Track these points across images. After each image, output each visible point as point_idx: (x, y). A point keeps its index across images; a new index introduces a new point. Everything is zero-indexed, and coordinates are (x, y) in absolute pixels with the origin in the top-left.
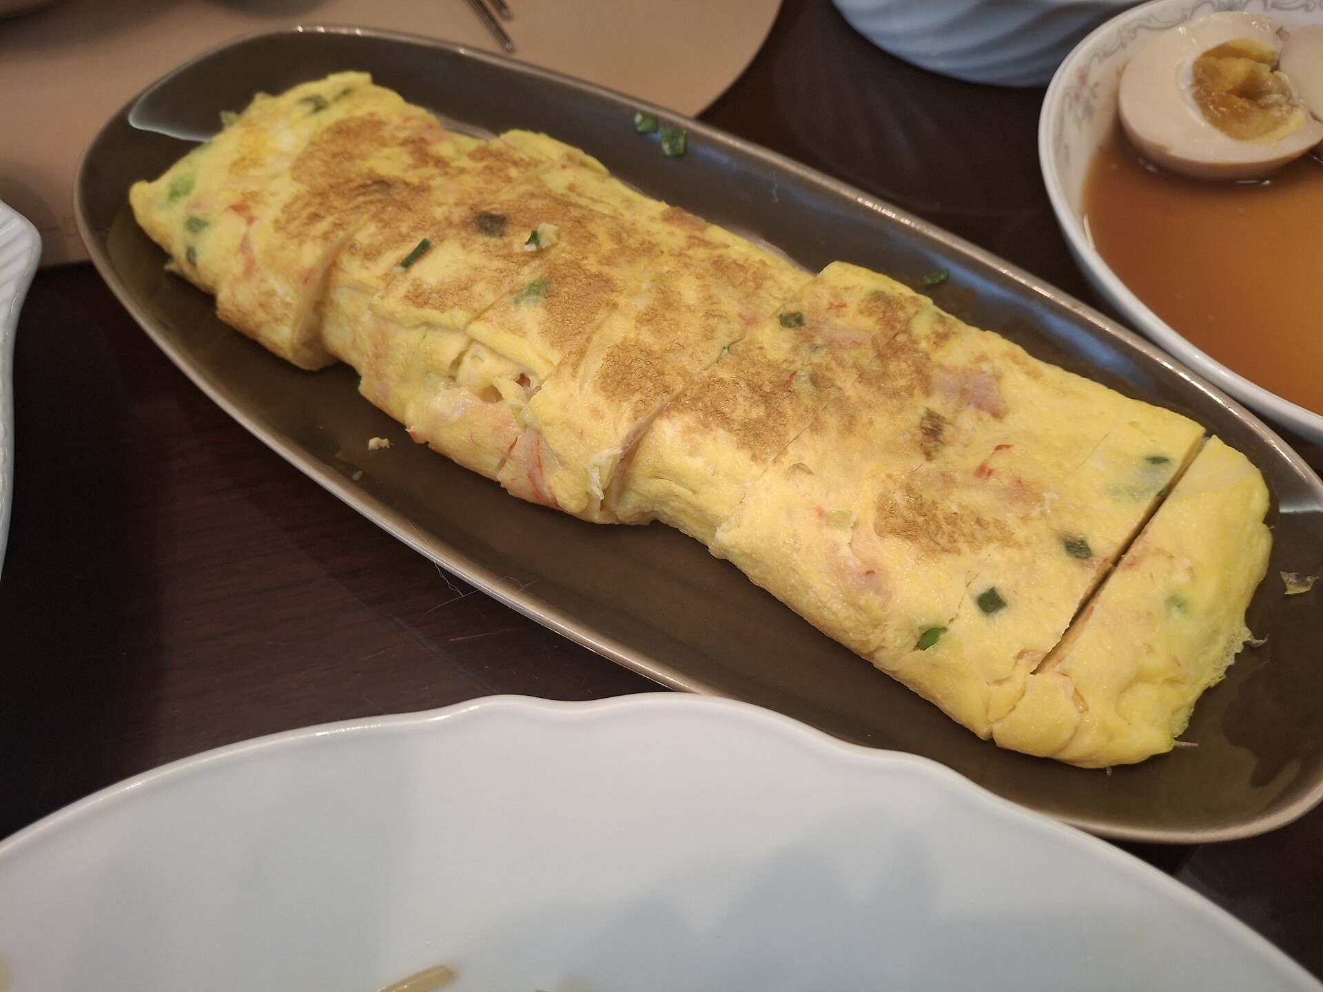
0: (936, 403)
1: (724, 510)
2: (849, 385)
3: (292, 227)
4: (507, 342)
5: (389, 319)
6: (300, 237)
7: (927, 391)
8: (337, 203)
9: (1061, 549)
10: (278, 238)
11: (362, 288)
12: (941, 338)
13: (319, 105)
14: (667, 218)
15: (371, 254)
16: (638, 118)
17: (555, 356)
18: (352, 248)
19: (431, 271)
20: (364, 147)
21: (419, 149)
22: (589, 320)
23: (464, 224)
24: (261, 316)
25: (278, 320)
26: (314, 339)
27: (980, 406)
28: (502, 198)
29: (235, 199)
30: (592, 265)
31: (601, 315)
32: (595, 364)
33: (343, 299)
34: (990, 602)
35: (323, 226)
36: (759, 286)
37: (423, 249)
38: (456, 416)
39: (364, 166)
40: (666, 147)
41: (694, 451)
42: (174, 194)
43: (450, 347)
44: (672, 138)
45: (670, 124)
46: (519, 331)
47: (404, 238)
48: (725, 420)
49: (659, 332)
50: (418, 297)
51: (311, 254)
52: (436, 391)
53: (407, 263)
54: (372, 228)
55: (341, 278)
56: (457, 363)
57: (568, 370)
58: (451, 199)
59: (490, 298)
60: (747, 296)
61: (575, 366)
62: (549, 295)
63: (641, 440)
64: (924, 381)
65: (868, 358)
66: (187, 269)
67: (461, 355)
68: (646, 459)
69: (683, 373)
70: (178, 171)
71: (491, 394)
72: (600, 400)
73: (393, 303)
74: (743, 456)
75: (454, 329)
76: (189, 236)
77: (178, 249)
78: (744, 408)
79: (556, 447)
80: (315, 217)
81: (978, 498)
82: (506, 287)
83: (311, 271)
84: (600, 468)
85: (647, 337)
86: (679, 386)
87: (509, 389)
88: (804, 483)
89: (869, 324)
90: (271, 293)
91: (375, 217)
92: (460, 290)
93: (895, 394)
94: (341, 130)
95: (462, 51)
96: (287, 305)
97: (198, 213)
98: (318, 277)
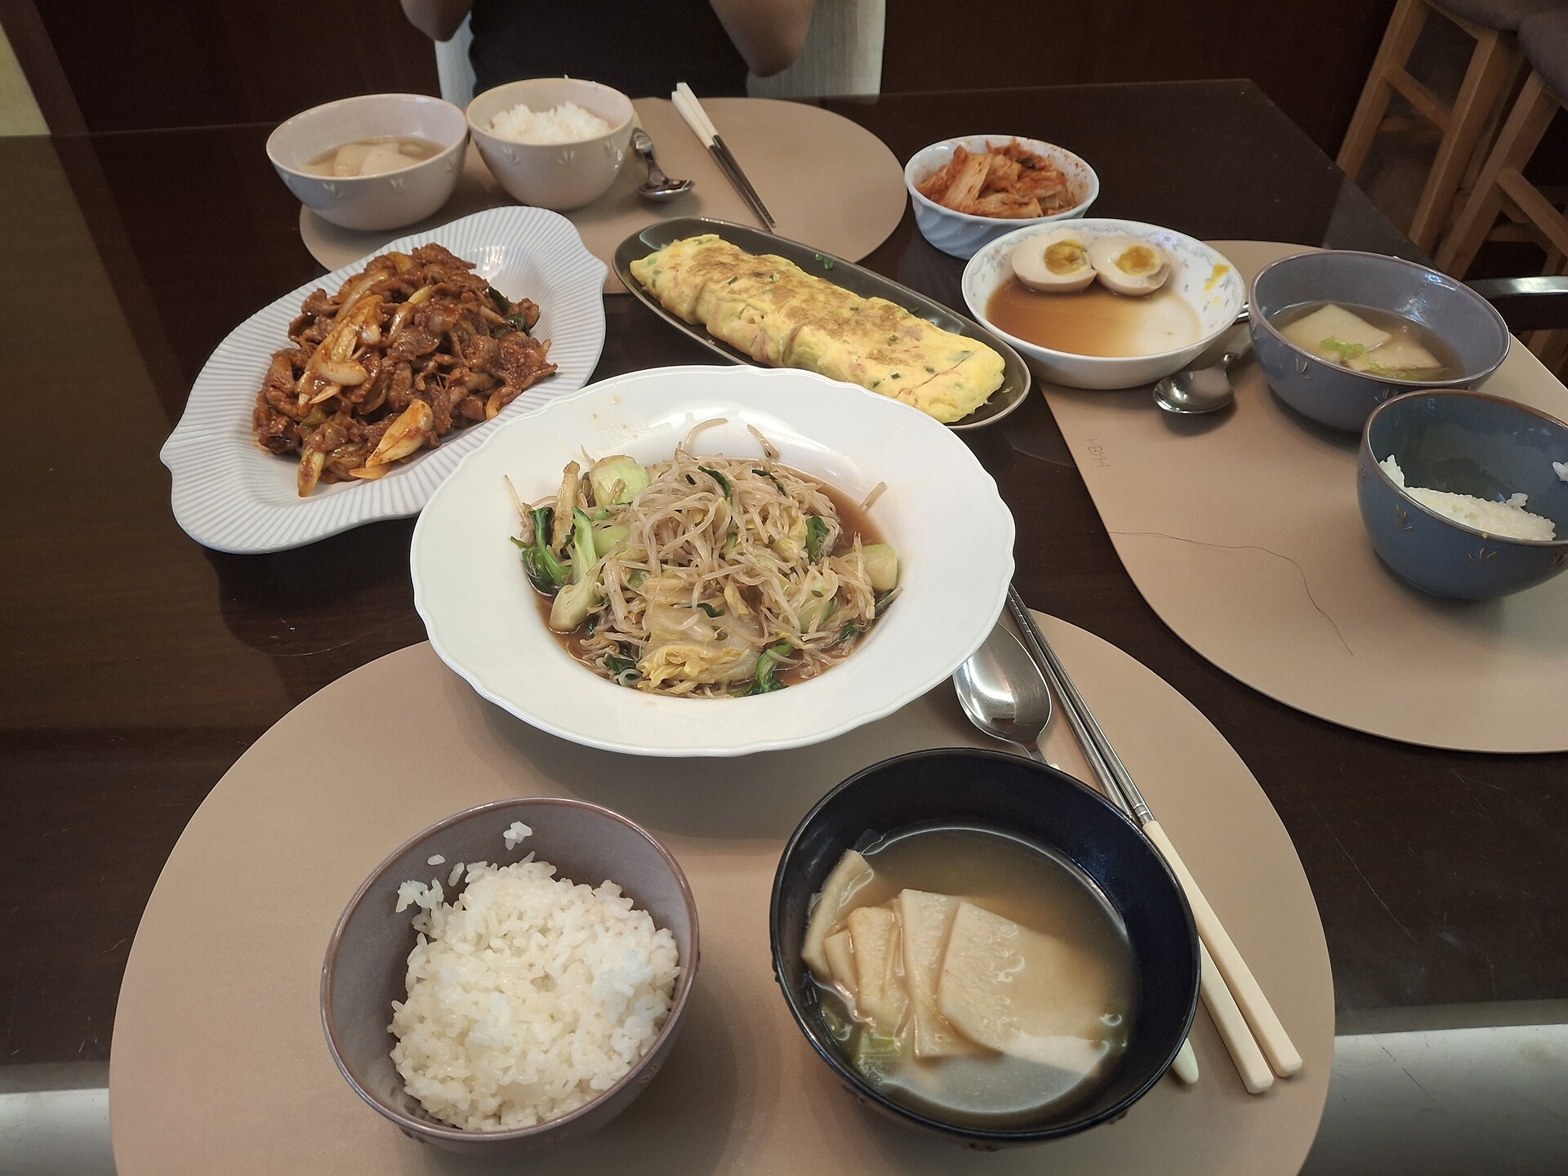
0: (896, 335)
1: (820, 353)
2: (869, 326)
3: (693, 272)
4: (759, 304)
5: (719, 299)
6: (695, 275)
7: (895, 331)
8: (708, 267)
9: (925, 370)
10: (687, 275)
11: (713, 292)
12: (904, 318)
13: (700, 243)
14: (818, 281)
15: (717, 282)
16: (817, 256)
17: (773, 308)
18: (712, 279)
19: (736, 286)
20: (717, 255)
21: (736, 256)
22: (786, 299)
23: (749, 274)
24: (678, 300)
25: (683, 302)
26: (693, 312)
27: (912, 336)
28: (763, 269)
29: (672, 265)
30: (789, 287)
31: (790, 298)
32: (784, 311)
33: (707, 296)
34: (896, 376)
35: (703, 272)
36: (845, 299)
37: (735, 279)
38: (739, 328)
39: (717, 259)
40: (826, 266)
41: (813, 335)
42: (649, 263)
43: (741, 306)
44: (829, 263)
45: (827, 258)
46: (763, 301)
47: (729, 278)
48: (825, 329)
49: (808, 305)
50: (732, 292)
51: (698, 280)
52: (734, 321)
53: (730, 283)
54: (719, 275)
55: (707, 289)
56: (741, 312)
57: (776, 312)
58: (746, 268)
59: (755, 292)
60: (841, 302)
61: (779, 311)
62: (774, 292)
63: (796, 335)
64: (895, 327)
65: (878, 321)
66: (651, 287)
67: (744, 309)
68: (798, 340)
69: (814, 316)
70: (651, 256)
71: (752, 321)
72: (786, 319)
73: (724, 294)
74: (829, 337)
75: (744, 301)
76: (654, 276)
77: (650, 282)
78: (832, 326)
79: (770, 334)
80: (700, 270)
81: (903, 356)
82: (761, 290)
83: (698, 285)
84: (783, 338)
85: (804, 305)
86: (812, 318)
87: (757, 319)
88: (847, 345)
89: (881, 312)
90: (683, 292)
91: (720, 272)
92: (747, 290)
93: (884, 330)
94: (708, 249)
95: (754, 230)
96: (688, 296)
97: (659, 269)
98: (700, 287)
